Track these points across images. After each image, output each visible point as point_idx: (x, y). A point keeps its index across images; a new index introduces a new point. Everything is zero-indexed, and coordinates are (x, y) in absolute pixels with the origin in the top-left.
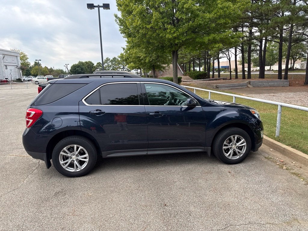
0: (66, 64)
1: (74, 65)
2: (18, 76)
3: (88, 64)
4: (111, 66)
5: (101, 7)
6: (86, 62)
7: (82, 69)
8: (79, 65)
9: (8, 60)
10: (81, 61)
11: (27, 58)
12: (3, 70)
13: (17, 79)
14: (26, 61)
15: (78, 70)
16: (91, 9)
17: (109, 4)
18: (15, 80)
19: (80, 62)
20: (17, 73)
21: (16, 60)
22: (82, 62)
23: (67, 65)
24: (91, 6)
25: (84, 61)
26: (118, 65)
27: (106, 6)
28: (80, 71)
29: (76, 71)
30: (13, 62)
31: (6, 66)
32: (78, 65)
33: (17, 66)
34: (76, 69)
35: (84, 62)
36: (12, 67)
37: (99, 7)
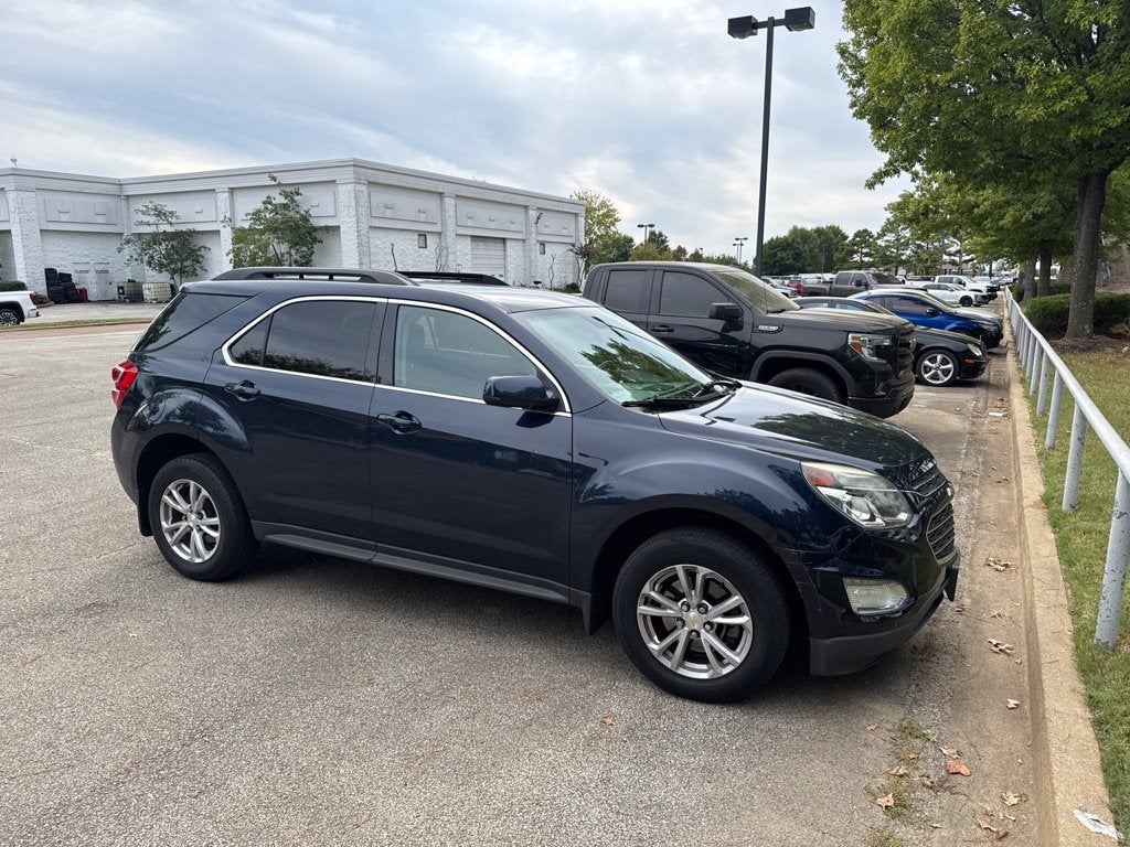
0: (737, 239)
1: (772, 239)
2: (571, 276)
3: (823, 237)
4: (906, 245)
5: (780, 23)
6: (819, 231)
7: (798, 256)
8: (790, 240)
9: (552, 224)
10: (799, 227)
11: (617, 220)
12: (533, 257)
13: (568, 286)
14: (612, 228)
15: (782, 258)
16: (743, 37)
17: (808, 10)
18: (563, 287)
19: (795, 229)
20: (571, 266)
21: (573, 226)
22: (803, 230)
23: (739, 242)
24: (742, 27)
25: (810, 227)
26: (939, 240)
27: (799, 19)
28: (788, 262)
29: (775, 262)
30: (564, 232)
31: (543, 244)
32: (785, 238)
33: (573, 245)
34: (775, 255)
35: (809, 229)
36: (559, 247)
37: (771, 24)
